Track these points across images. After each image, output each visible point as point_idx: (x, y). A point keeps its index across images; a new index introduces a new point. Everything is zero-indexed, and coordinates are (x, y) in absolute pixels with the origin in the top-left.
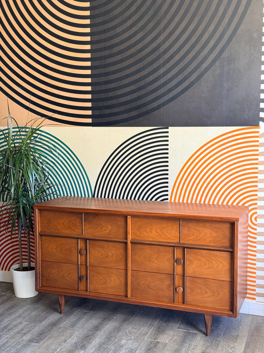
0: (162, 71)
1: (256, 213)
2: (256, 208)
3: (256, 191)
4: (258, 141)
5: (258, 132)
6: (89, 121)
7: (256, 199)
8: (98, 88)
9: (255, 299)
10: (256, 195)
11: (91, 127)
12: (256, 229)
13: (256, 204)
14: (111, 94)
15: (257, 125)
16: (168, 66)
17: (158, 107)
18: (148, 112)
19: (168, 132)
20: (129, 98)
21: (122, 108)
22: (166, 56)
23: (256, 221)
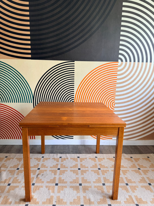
0: (71, 30)
1: (115, 102)
2: (115, 100)
3: (115, 92)
4: (117, 69)
5: (118, 65)
6: (30, 56)
7: (115, 96)
8: (34, 38)
9: (112, 139)
10: (115, 94)
11: (31, 60)
12: (114, 109)
13: (115, 98)
14: (42, 42)
15: (117, 61)
16: (75, 28)
17: (69, 50)
18: (63, 53)
19: (74, 64)
20: (53, 44)
21: (49, 50)
22: (73, 23)
23: (114, 105)
